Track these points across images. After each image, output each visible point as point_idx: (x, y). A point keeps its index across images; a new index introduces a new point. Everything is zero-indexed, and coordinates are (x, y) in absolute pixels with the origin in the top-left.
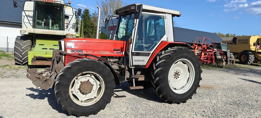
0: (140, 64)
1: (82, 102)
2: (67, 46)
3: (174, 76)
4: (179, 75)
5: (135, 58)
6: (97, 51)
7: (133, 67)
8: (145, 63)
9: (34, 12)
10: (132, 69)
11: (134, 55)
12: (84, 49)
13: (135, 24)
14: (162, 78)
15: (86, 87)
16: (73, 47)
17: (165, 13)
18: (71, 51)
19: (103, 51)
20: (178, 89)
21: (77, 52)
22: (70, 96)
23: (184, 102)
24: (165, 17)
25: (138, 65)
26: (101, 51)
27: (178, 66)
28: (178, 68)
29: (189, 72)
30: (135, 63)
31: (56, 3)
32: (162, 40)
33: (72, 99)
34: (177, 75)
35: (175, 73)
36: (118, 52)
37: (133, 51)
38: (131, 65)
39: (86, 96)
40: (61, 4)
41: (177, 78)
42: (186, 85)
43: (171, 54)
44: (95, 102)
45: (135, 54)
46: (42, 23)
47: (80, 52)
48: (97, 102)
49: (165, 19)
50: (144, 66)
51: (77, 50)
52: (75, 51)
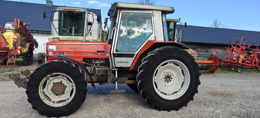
0: (123, 66)
1: (54, 102)
2: (49, 48)
3: (165, 80)
4: (172, 78)
5: (117, 59)
6: (79, 53)
7: (116, 69)
8: (129, 65)
9: (59, 21)
10: (115, 71)
11: (116, 57)
12: (65, 51)
13: (117, 24)
14: (144, 81)
15: (57, 89)
16: (55, 49)
17: (152, 10)
18: (53, 53)
19: (86, 53)
20: (169, 94)
21: (58, 55)
22: (39, 96)
23: (177, 109)
24: (152, 14)
25: (122, 67)
26: (83, 53)
27: (169, 68)
28: (169, 71)
29: (184, 75)
30: (118, 65)
31: (76, 11)
32: (148, 40)
33: (42, 99)
34: (168, 78)
35: (165, 76)
36: (102, 53)
37: (115, 52)
38: (114, 67)
39: (59, 97)
40: (81, 12)
41: (169, 81)
42: (180, 90)
43: (155, 55)
44: (66, 103)
45: (116, 55)
46: (67, 31)
47: (61, 55)
48: (68, 103)
49: (152, 17)
50: (129, 68)
51: (58, 52)
52: (57, 53)
